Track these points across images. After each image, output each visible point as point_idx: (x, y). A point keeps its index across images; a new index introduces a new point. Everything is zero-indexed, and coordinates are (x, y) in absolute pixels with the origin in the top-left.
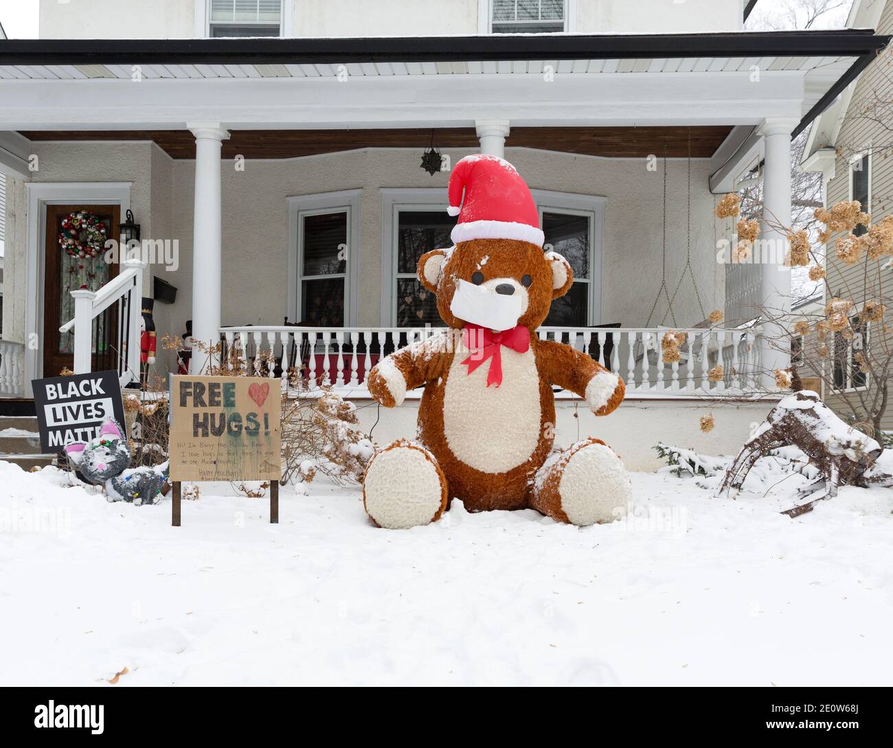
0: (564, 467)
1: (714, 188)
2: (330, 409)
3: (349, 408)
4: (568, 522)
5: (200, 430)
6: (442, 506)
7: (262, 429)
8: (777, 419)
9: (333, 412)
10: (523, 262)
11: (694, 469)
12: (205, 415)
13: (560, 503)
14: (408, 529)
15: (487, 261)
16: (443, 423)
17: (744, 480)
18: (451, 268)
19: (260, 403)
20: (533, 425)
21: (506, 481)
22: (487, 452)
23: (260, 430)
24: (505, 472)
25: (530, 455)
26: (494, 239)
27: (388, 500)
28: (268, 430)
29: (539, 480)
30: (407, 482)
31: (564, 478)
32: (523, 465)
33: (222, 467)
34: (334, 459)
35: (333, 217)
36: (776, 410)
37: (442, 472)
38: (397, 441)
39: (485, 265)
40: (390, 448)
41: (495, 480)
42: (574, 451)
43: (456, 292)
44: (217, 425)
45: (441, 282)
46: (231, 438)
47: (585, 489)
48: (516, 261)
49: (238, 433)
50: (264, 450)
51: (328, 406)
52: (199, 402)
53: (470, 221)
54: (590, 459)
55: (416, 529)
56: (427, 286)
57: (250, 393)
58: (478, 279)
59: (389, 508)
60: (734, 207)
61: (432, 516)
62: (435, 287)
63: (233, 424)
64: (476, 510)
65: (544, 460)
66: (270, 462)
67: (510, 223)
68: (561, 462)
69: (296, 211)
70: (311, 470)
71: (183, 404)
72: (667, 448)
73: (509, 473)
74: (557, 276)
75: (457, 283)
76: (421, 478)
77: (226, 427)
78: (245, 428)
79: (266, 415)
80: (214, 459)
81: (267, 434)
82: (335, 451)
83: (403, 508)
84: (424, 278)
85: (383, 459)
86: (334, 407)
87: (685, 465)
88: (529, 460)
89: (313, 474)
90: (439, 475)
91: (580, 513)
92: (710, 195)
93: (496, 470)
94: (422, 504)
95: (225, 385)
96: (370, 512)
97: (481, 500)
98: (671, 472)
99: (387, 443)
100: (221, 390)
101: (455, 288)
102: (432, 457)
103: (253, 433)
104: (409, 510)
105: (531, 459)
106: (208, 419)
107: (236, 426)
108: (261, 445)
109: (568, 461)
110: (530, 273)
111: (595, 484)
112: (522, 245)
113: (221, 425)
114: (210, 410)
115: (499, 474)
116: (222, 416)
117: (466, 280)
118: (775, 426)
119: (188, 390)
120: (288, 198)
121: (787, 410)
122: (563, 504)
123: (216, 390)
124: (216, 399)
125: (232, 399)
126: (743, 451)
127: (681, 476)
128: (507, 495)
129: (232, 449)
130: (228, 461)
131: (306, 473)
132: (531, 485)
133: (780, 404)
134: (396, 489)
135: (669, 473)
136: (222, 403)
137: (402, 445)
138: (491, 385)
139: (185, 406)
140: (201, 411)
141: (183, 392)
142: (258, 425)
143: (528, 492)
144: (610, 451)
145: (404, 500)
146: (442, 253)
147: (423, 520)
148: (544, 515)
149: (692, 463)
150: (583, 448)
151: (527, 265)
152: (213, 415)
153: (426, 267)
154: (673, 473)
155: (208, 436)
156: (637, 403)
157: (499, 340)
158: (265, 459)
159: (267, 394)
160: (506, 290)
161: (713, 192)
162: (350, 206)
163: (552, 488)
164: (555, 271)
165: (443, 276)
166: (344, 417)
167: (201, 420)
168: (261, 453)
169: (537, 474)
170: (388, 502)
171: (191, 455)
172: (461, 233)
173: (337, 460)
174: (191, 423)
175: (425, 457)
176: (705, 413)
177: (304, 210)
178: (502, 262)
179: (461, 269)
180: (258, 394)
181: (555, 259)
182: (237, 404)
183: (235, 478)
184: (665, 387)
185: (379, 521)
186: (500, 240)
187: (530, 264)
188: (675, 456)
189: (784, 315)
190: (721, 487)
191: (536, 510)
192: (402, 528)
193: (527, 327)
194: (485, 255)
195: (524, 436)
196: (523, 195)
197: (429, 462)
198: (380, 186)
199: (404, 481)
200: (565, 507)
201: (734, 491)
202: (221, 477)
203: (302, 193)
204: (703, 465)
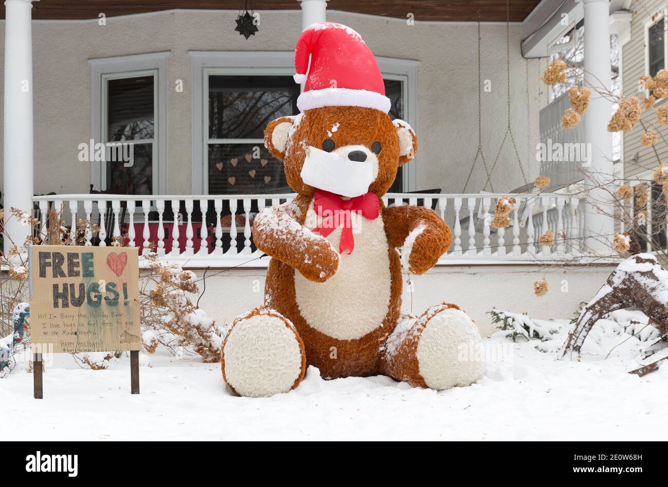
0: (421, 332)
1: (527, 52)
2: (173, 279)
3: (190, 278)
4: (425, 386)
5: (60, 301)
6: (302, 373)
7: (121, 299)
8: (617, 281)
9: (176, 282)
10: (373, 129)
11: (529, 332)
12: (65, 285)
13: (417, 367)
14: (269, 397)
15: (338, 128)
16: (294, 291)
17: (583, 342)
18: (300, 136)
19: (118, 273)
20: (384, 291)
21: (359, 347)
22: (340, 319)
23: (119, 300)
24: (358, 338)
25: (381, 321)
26: (344, 107)
27: (250, 368)
28: (128, 300)
29: (392, 346)
30: (269, 350)
31: (421, 343)
32: (376, 331)
33: (83, 338)
34: (176, 329)
35: (137, 81)
36: (616, 273)
37: (301, 339)
38: (256, 309)
39: (335, 132)
40: (250, 316)
41: (348, 347)
42: (430, 316)
43: (307, 160)
44: (77, 295)
45: (290, 149)
46: (91, 309)
47: (443, 353)
48: (367, 128)
49: (98, 303)
50: (124, 320)
51: (171, 276)
52: (58, 272)
53: (318, 88)
54: (446, 324)
55: (278, 396)
56: (274, 153)
57: (108, 262)
58: (329, 146)
59: (251, 376)
60: (561, 73)
61: (292, 384)
62: (283, 155)
63: (93, 294)
64: (329, 378)
65: (395, 327)
66: (130, 332)
67: (359, 90)
68: (417, 327)
69: (100, 74)
70: (153, 341)
71: (43, 274)
72: (501, 313)
73: (361, 339)
74: (403, 143)
75: (307, 151)
76: (283, 345)
77: (86, 297)
78: (105, 298)
79: (125, 284)
80: (75, 331)
81: (126, 304)
82: (177, 322)
83: (264, 376)
84: (272, 145)
85: (243, 327)
86: (177, 276)
87: (520, 330)
88: (380, 326)
89: (156, 345)
90: (299, 342)
91: (438, 377)
92: (522, 60)
93: (349, 337)
94: (283, 371)
95: (83, 254)
96: (230, 381)
97: (334, 367)
98: (507, 336)
99: (246, 311)
100: (80, 260)
101: (305, 155)
102: (291, 324)
103: (113, 303)
104: (271, 378)
105: (382, 325)
106: (67, 290)
107: (95, 297)
108: (120, 315)
109: (425, 326)
110: (380, 140)
111: (452, 348)
112: (371, 113)
113: (80, 295)
114: (69, 280)
115: (353, 340)
116: (82, 286)
117: (317, 147)
118: (615, 289)
119: (47, 260)
120: (90, 61)
121: (626, 273)
122: (420, 369)
123: (75, 260)
124: (75, 269)
125: (91, 269)
126: (585, 314)
127: (516, 340)
128: (360, 361)
129: (92, 320)
130: (89, 332)
131: (149, 344)
132: (383, 351)
133: (619, 267)
134: (257, 356)
135: (505, 338)
136: (81, 274)
137: (261, 312)
138: (344, 252)
139: (45, 277)
140: (60, 281)
141: (42, 262)
142: (117, 295)
143: (379, 358)
144: (465, 315)
145: (265, 368)
146: (289, 120)
147: (283, 387)
148: (398, 380)
149: (527, 328)
150: (440, 313)
151: (377, 132)
152: (72, 286)
153: (274, 134)
154: (509, 338)
155: (68, 307)
156: (466, 269)
157: (350, 207)
158: (125, 329)
159: (125, 263)
160: (357, 157)
161: (526, 56)
162: (158, 69)
163: (409, 353)
164: (401, 138)
165: (292, 143)
166: (185, 287)
167: (61, 290)
168: (121, 324)
169: (389, 340)
170: (249, 370)
171: (52, 326)
172: (308, 100)
173: (179, 330)
174: (51, 293)
175: (284, 325)
176: (538, 277)
177: (107, 74)
178: (353, 129)
179: (311, 136)
180: (117, 264)
181: (400, 126)
182: (96, 273)
183: (96, 349)
184: (492, 253)
185: (238, 390)
186: (350, 108)
187: (379, 131)
188: (510, 320)
189: (615, 180)
190: (564, 349)
191: (388, 375)
192: (263, 396)
193: (375, 193)
194: (335, 122)
195: (375, 302)
196: (370, 62)
197: (289, 329)
198: (189, 49)
199: (266, 348)
200: (423, 371)
201: (575, 354)
202: (82, 348)
203: (105, 55)
204: (538, 330)
